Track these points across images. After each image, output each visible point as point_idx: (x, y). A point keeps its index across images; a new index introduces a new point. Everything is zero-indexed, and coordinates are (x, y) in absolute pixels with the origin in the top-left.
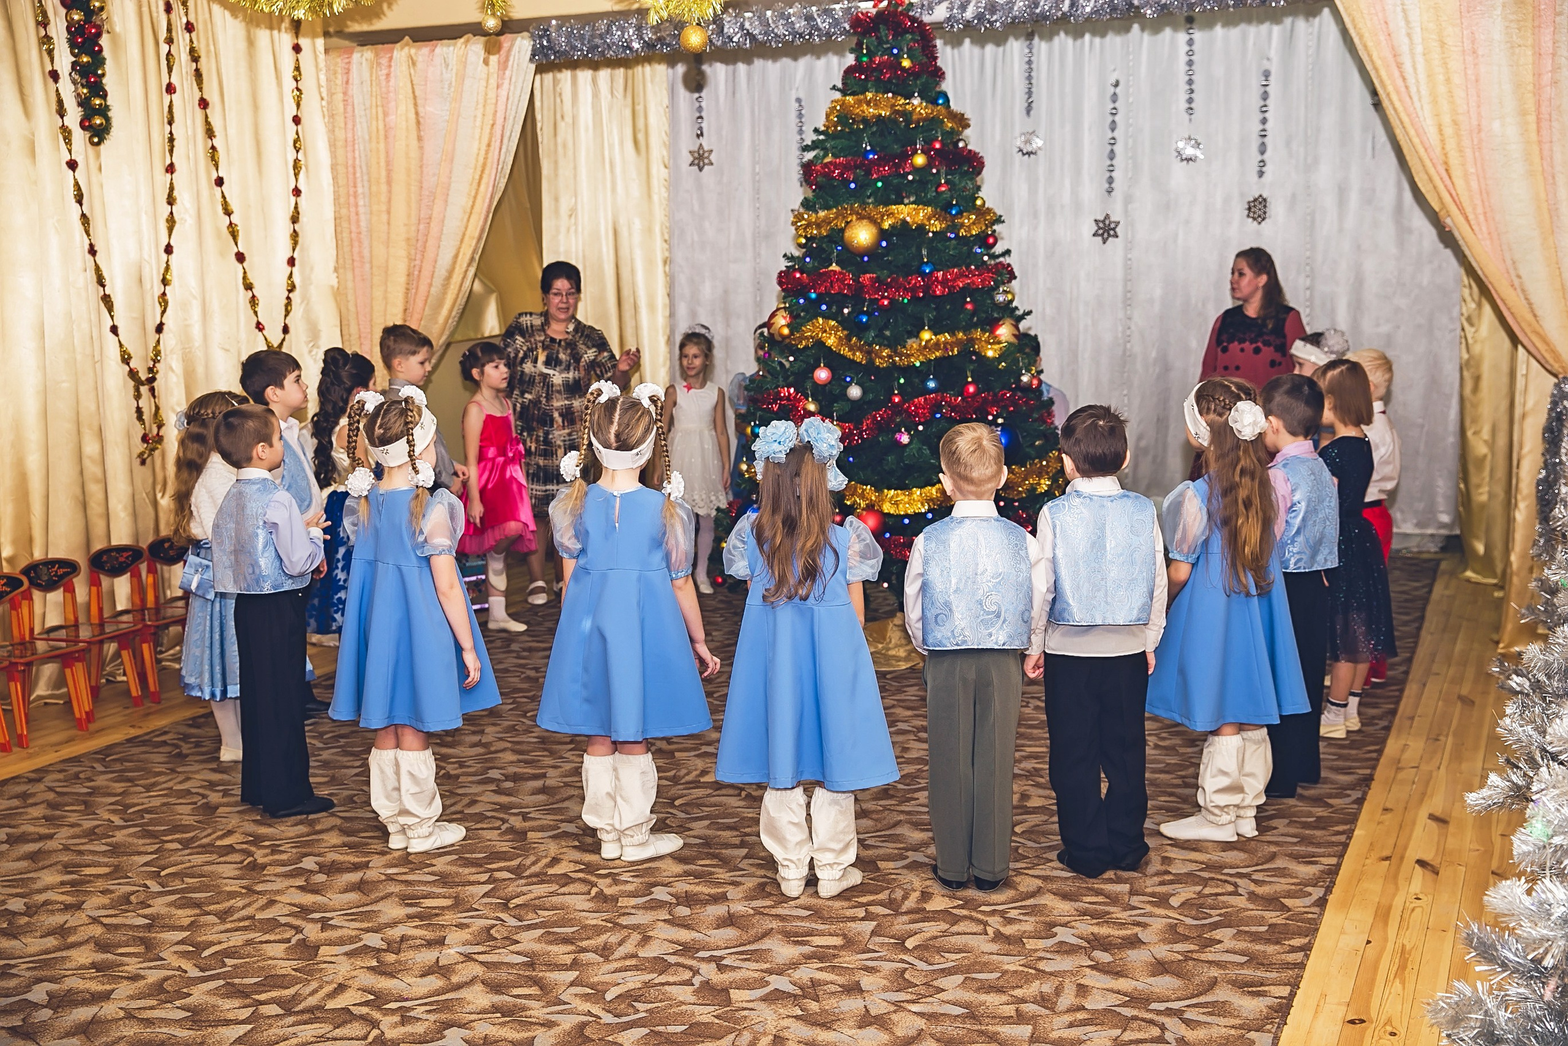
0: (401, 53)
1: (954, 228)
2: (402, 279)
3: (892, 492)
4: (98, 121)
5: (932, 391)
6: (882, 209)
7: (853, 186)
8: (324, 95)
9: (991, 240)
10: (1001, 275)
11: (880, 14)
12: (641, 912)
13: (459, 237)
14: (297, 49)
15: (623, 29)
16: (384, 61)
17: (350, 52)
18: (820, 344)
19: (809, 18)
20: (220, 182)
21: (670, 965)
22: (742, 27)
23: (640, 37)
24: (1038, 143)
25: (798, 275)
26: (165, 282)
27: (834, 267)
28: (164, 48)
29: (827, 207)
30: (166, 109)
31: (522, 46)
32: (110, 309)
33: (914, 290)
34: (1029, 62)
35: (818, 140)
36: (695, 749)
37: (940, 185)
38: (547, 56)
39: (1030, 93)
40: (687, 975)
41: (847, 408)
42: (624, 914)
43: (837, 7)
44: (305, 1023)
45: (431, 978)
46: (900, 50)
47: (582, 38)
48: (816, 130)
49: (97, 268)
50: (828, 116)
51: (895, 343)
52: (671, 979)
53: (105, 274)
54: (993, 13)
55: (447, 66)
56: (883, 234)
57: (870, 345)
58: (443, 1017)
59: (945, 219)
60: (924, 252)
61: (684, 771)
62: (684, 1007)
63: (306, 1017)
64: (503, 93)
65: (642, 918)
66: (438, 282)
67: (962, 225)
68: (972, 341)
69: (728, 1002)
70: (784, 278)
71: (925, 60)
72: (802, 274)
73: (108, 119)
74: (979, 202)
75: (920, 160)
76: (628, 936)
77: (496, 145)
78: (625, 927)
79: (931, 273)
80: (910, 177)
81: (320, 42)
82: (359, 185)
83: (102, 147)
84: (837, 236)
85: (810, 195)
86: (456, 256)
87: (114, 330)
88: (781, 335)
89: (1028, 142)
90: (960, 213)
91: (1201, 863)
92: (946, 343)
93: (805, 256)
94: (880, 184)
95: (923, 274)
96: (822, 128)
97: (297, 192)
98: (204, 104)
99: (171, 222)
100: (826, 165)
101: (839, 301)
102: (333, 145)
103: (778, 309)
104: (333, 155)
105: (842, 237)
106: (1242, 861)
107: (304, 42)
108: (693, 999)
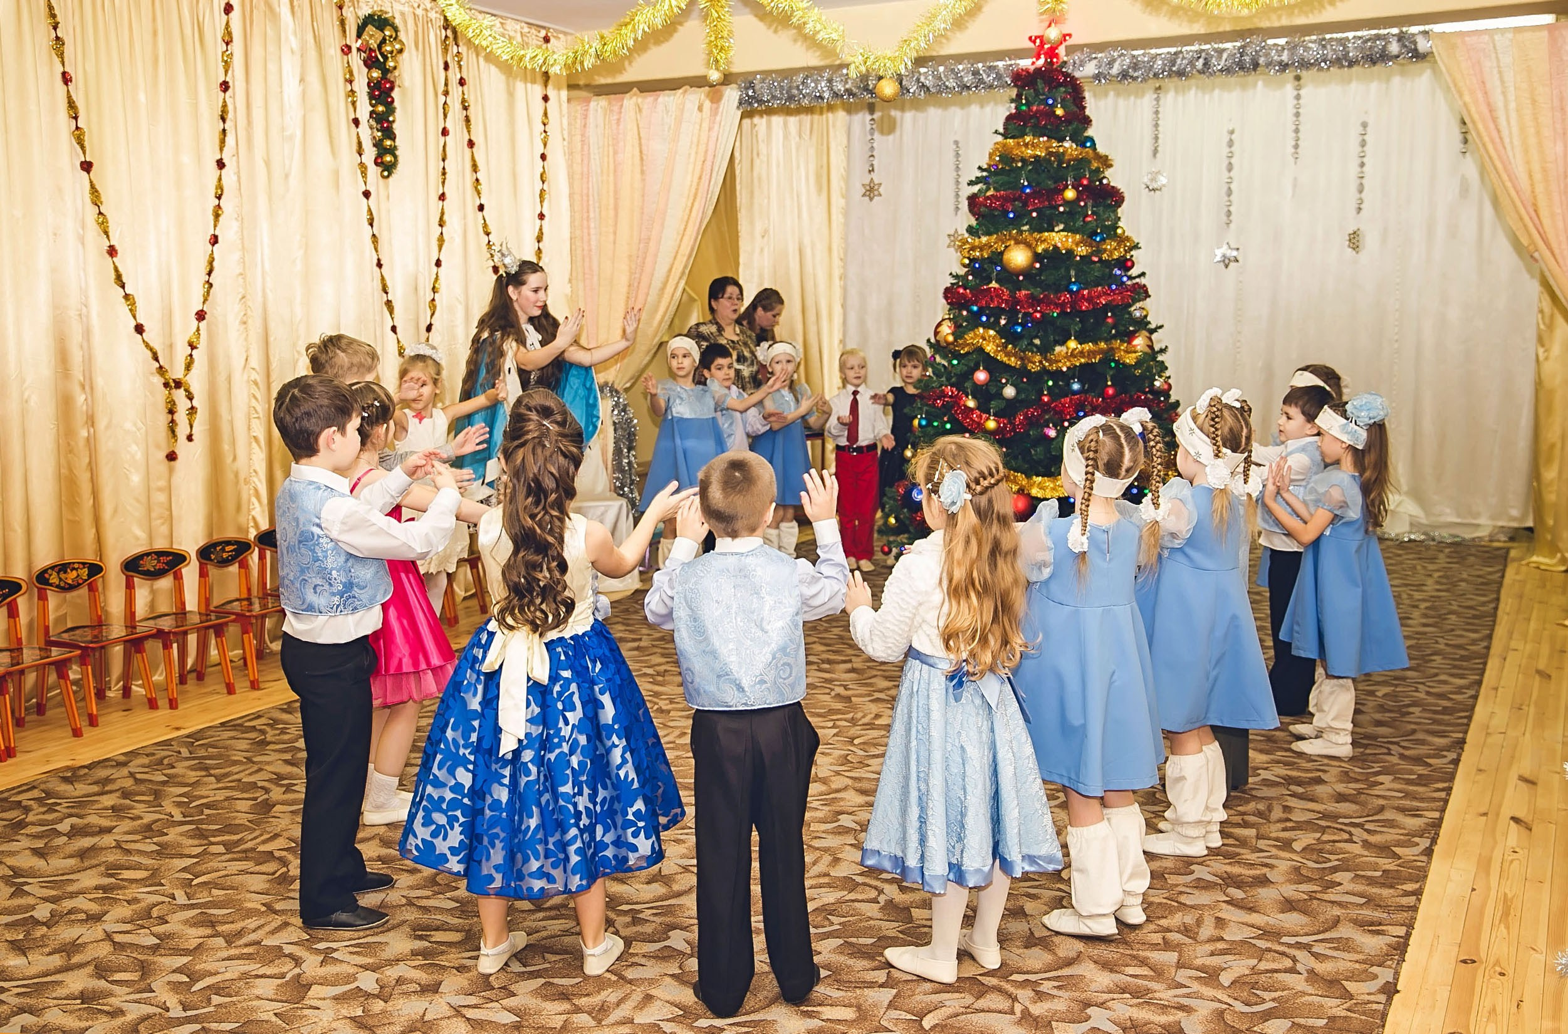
0: (630, 101)
1: (1098, 252)
2: (624, 290)
3: (1040, 479)
4: (388, 158)
5: (1075, 393)
6: (1036, 235)
7: (1011, 215)
8: (566, 136)
9: (1129, 264)
10: (1139, 294)
11: (1038, 70)
12: (830, 837)
13: (673, 255)
14: (546, 99)
15: (816, 82)
16: (616, 108)
17: (588, 101)
18: (980, 350)
19: (976, 73)
20: (481, 208)
21: (858, 884)
22: (918, 80)
23: (831, 88)
24: (1163, 180)
25: (961, 291)
26: (434, 290)
27: (994, 284)
28: (442, 99)
29: (989, 234)
30: (441, 149)
31: (732, 95)
32: (391, 312)
33: (1063, 305)
34: (1157, 112)
35: (982, 177)
36: (869, 695)
37: (1087, 216)
38: (750, 104)
39: (1156, 138)
40: (873, 894)
41: (1003, 405)
42: (816, 838)
43: (1000, 64)
44: (553, 918)
45: (655, 885)
46: (1055, 100)
47: (782, 88)
48: (980, 168)
49: (383, 278)
50: (991, 155)
51: (1045, 350)
52: (860, 897)
53: (389, 283)
54: (1135, 70)
55: (668, 112)
56: (1037, 257)
57: (1024, 352)
58: (668, 920)
59: (1091, 246)
60: (1073, 273)
61: (859, 715)
62: (872, 922)
63: (553, 913)
64: (714, 134)
65: (831, 842)
66: (654, 292)
67: (1105, 250)
68: (1112, 350)
69: (910, 919)
70: (948, 293)
71: (1076, 109)
72: (965, 289)
73: (395, 157)
74: (1119, 231)
75: (1070, 194)
76: (821, 857)
77: (706, 178)
78: (818, 849)
79: (1078, 291)
80: (1061, 209)
81: (564, 93)
82: (591, 209)
83: (391, 179)
84: (997, 258)
85: (973, 222)
86: (670, 270)
87: (394, 329)
88: (946, 342)
89: (1153, 180)
90: (1103, 240)
91: (1319, 812)
92: (1089, 352)
93: (967, 274)
94: (1034, 214)
95: (1071, 292)
96: (985, 166)
97: (541, 216)
98: (471, 144)
99: (441, 240)
100: (988, 198)
101: (997, 313)
102: (571, 177)
103: (943, 320)
104: (571, 185)
105: (1001, 260)
106: (1356, 811)
107: (551, 93)
108: (880, 915)
